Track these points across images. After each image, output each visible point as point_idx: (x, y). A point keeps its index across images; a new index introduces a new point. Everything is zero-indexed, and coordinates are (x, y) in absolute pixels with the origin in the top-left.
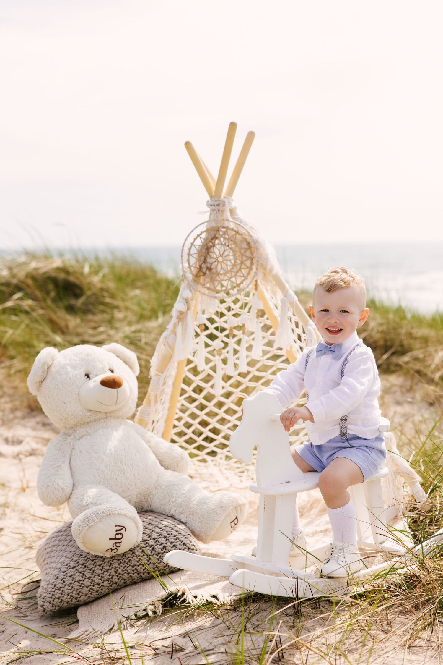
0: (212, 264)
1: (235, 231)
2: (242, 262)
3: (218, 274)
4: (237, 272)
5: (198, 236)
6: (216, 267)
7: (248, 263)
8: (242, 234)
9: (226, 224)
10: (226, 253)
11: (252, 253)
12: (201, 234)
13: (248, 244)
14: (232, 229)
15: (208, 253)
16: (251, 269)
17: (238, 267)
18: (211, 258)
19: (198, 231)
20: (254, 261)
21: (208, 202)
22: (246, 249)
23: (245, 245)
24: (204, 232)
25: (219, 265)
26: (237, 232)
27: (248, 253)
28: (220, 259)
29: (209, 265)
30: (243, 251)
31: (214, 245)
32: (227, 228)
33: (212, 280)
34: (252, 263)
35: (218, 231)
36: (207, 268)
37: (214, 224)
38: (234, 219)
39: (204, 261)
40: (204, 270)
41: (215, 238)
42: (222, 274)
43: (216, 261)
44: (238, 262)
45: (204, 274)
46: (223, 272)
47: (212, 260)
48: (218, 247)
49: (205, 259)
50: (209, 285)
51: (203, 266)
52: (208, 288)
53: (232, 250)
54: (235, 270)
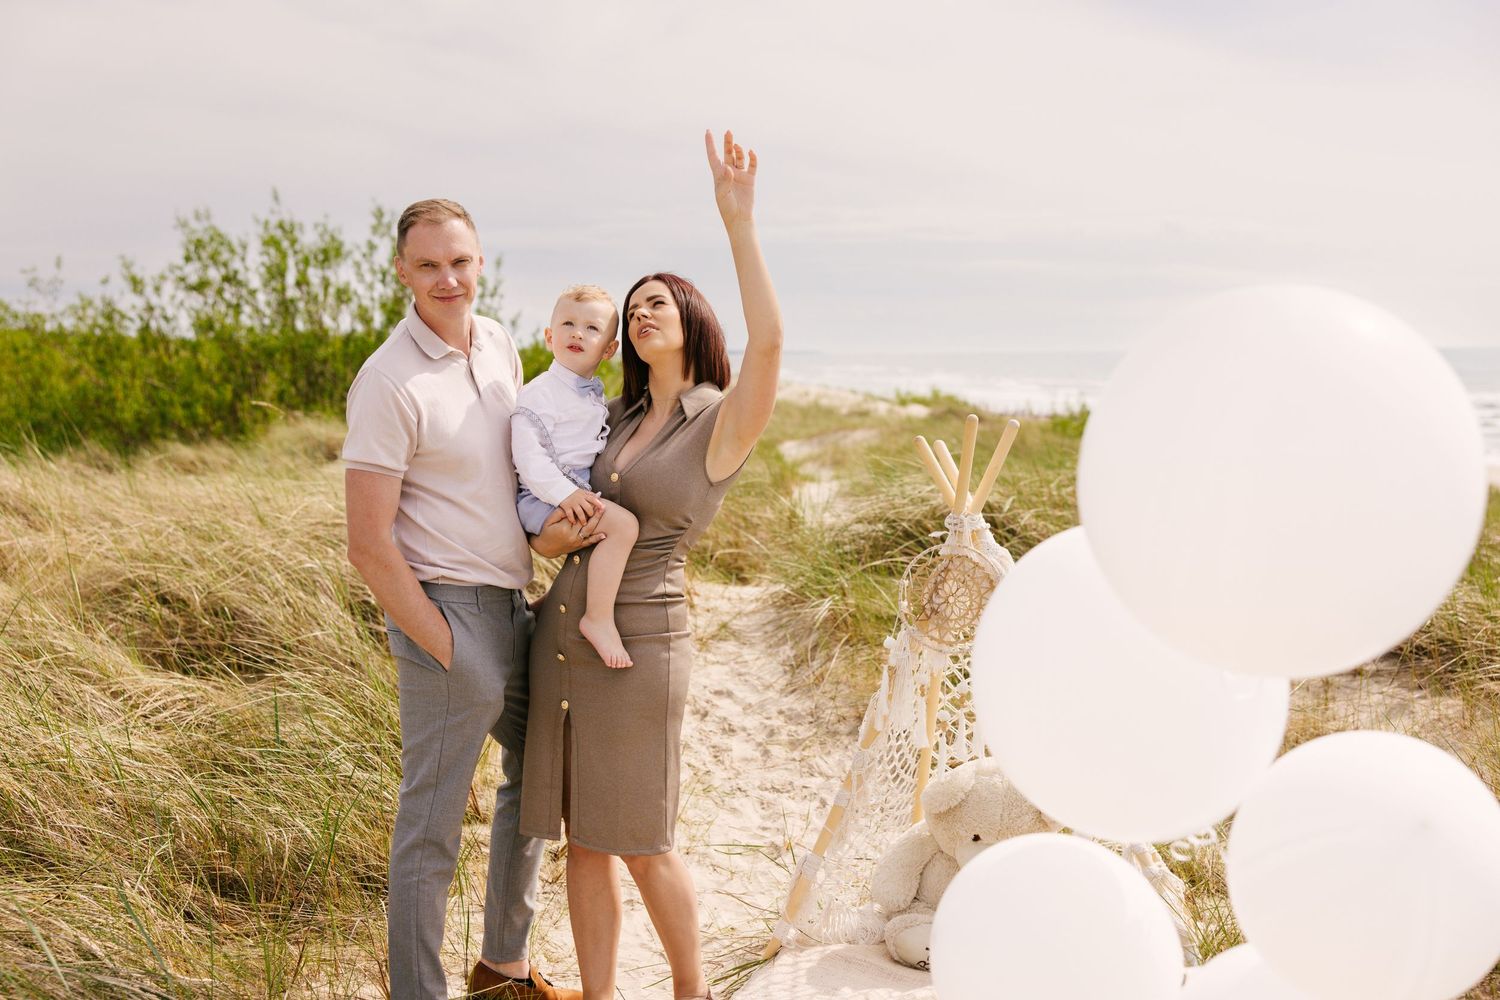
0: (939, 605)
1: (974, 563)
3: (948, 619)
4: (973, 620)
6: (944, 611)
8: (983, 569)
9: (966, 552)
10: (959, 593)
13: (991, 581)
14: (971, 560)
15: (936, 590)
17: (975, 612)
18: (940, 597)
22: (987, 590)
23: (985, 584)
25: (950, 608)
26: (976, 565)
28: (951, 600)
29: (936, 607)
30: (982, 591)
31: (944, 581)
32: (965, 557)
33: (939, 627)
35: (951, 561)
36: (933, 610)
37: (948, 551)
38: (976, 545)
39: (930, 601)
40: (929, 613)
41: (946, 570)
42: (951, 620)
43: (947, 601)
44: (975, 605)
45: (929, 618)
46: (953, 617)
47: (942, 601)
48: (950, 582)
49: (931, 597)
50: (936, 634)
51: (927, 606)
52: (932, 638)
53: (967, 587)
54: (970, 616)
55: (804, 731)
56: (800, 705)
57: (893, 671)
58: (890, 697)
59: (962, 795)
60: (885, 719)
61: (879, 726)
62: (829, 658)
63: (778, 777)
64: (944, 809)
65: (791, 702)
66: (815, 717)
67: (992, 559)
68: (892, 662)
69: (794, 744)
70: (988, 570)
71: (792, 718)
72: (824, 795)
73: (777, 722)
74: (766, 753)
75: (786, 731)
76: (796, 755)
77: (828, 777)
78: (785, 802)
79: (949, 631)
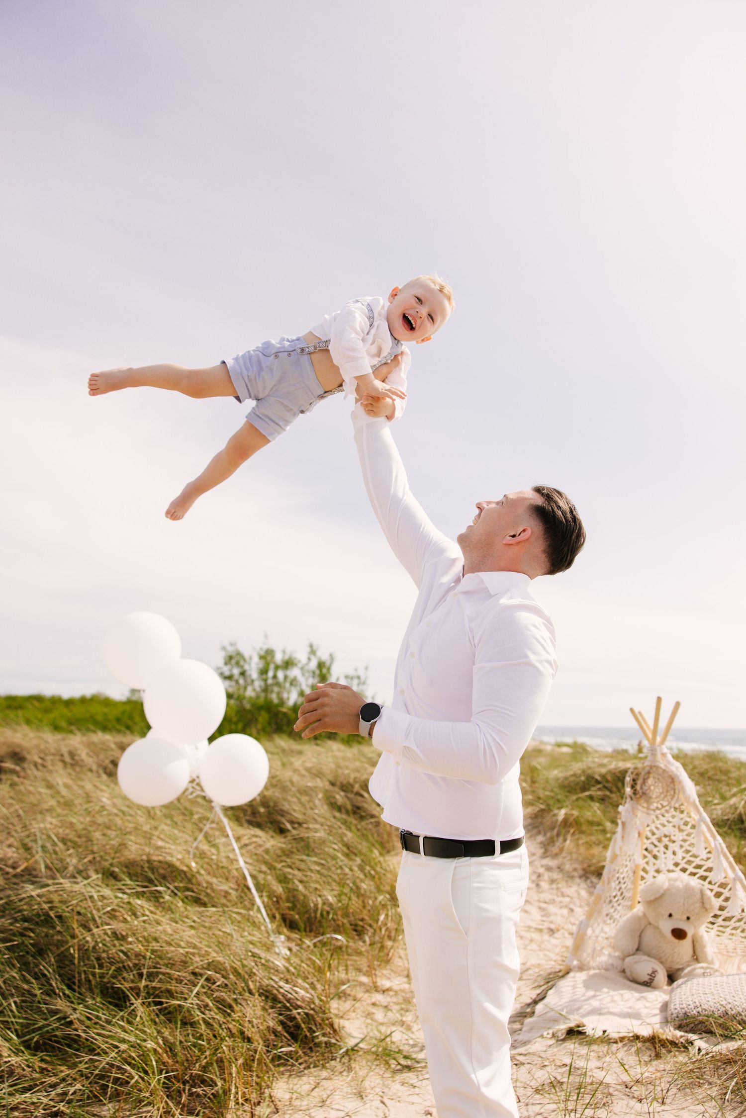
0: (646, 790)
1: (663, 769)
2: (667, 792)
3: (651, 798)
4: (664, 798)
7: (672, 792)
8: (668, 772)
9: (658, 764)
10: (656, 784)
11: (674, 785)
13: (673, 779)
14: (661, 768)
15: (644, 783)
16: (673, 796)
17: (665, 794)
20: (677, 791)
21: (649, 747)
22: (671, 783)
23: (670, 780)
25: (652, 792)
26: (664, 771)
27: (672, 786)
28: (652, 788)
29: (644, 791)
30: (668, 784)
31: (648, 778)
32: (658, 767)
33: (647, 802)
34: (675, 793)
35: (651, 768)
36: (643, 793)
37: (650, 764)
38: (663, 761)
40: (641, 794)
41: (649, 773)
42: (653, 798)
43: (649, 788)
44: (665, 791)
45: (641, 797)
46: (654, 796)
47: (647, 788)
50: (645, 805)
51: (640, 791)
52: (643, 807)
53: (660, 782)
54: (662, 796)
55: (556, 875)
56: (553, 863)
57: (623, 824)
58: (623, 837)
59: (662, 891)
60: (621, 848)
61: (618, 852)
62: (565, 840)
63: (547, 896)
64: (652, 898)
65: (547, 861)
66: (560, 868)
67: (673, 768)
68: (623, 819)
69: (552, 881)
70: (670, 773)
71: (549, 869)
72: (572, 906)
73: (541, 870)
74: (538, 885)
75: (547, 875)
76: (554, 886)
77: (572, 898)
78: (552, 909)
79: (652, 803)
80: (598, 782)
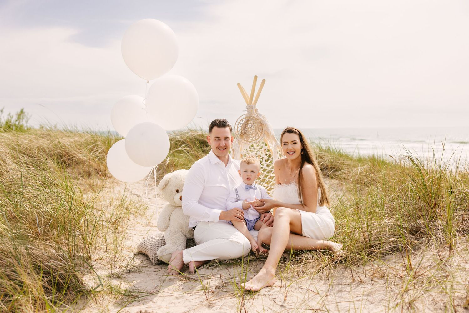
2: (258, 131)
3: (249, 135)
4: (256, 135)
5: (242, 120)
6: (248, 132)
7: (261, 131)
8: (259, 120)
9: (253, 115)
10: (252, 127)
12: (243, 119)
13: (261, 123)
14: (255, 118)
15: (245, 127)
16: (262, 133)
19: (241, 118)
20: (263, 130)
21: (247, 107)
22: (260, 126)
24: (244, 118)
26: (257, 119)
27: (261, 127)
28: (250, 129)
30: (259, 126)
31: (248, 124)
32: (253, 117)
33: (247, 137)
34: (262, 131)
35: (250, 118)
36: (245, 132)
37: (248, 116)
38: (256, 114)
39: (244, 130)
40: (243, 133)
41: (248, 120)
42: (250, 135)
43: (248, 130)
45: (244, 135)
47: (247, 130)
48: (249, 124)
49: (244, 129)
51: (243, 131)
52: (245, 140)
53: (254, 125)
54: (255, 133)
68: (234, 148)
79: (250, 138)
80: (184, 143)
